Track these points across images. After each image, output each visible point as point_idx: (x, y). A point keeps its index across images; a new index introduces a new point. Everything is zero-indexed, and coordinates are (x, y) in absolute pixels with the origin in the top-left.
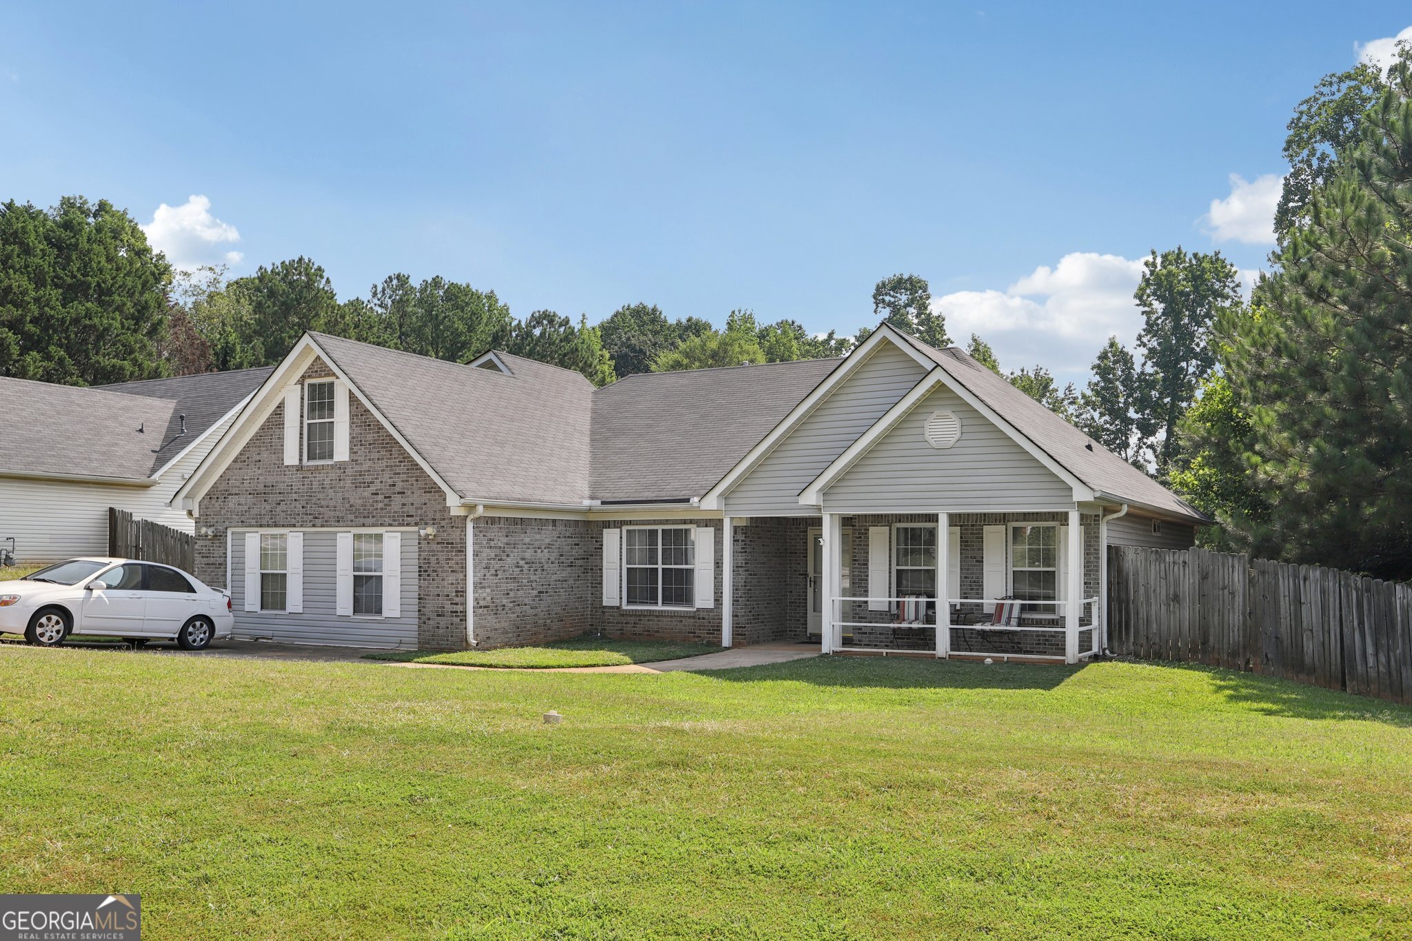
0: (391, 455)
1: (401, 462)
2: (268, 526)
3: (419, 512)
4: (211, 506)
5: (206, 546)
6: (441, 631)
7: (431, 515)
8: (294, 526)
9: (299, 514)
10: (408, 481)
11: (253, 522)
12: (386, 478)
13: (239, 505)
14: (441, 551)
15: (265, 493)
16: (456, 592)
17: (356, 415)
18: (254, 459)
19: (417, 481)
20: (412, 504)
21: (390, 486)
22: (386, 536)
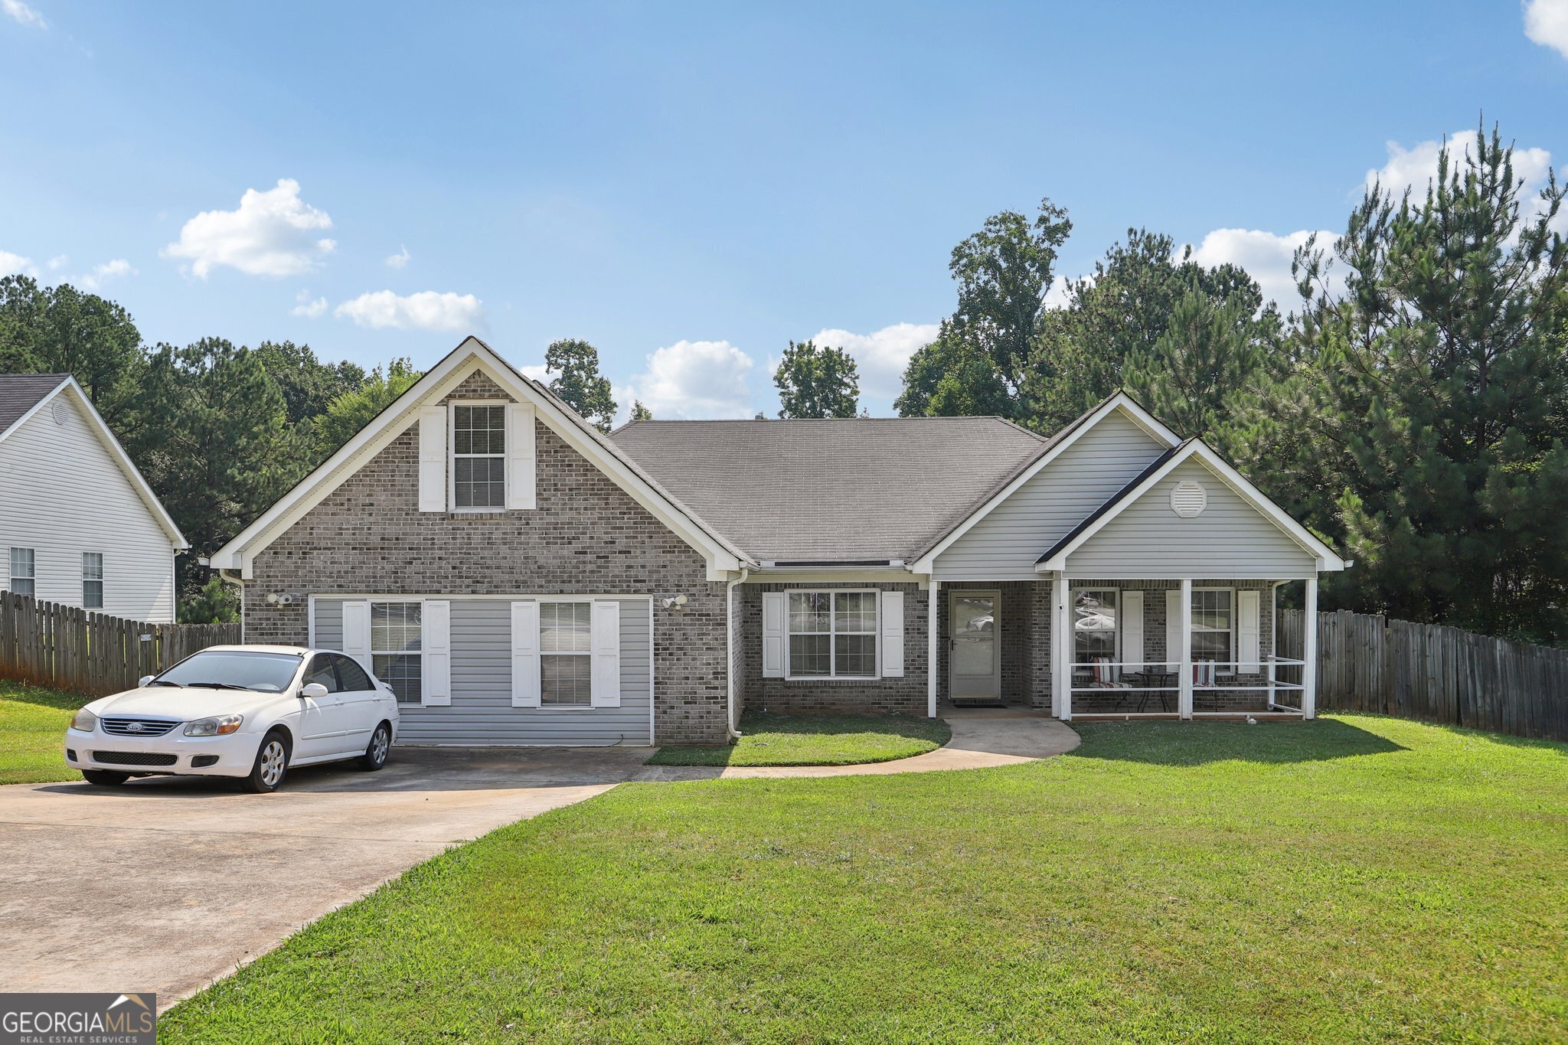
0: (607, 504)
1: (625, 513)
2: (390, 592)
3: (655, 576)
4: (276, 564)
5: (268, 619)
6: (691, 722)
7: (673, 580)
8: (439, 592)
9: (447, 577)
10: (636, 537)
11: (362, 587)
12: (600, 532)
13: (332, 563)
14: (691, 625)
15: (382, 548)
16: (714, 673)
17: (546, 452)
18: (360, 502)
19: (651, 537)
20: (643, 567)
21: (606, 543)
22: (595, 608)
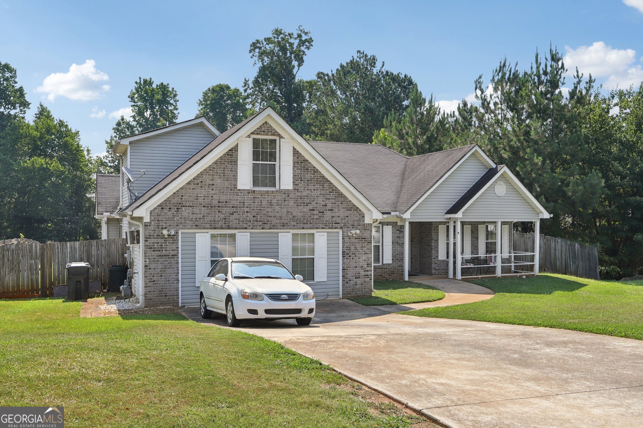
0: (323, 188)
1: (331, 192)
2: (222, 228)
3: (343, 221)
4: (163, 214)
5: (158, 243)
6: (358, 286)
7: (351, 223)
8: (246, 228)
9: (250, 221)
10: (336, 203)
11: (208, 226)
12: (320, 200)
13: (192, 214)
14: (358, 243)
15: (219, 207)
16: (367, 264)
17: (297, 162)
18: (207, 183)
19: (342, 203)
20: (339, 217)
21: (323, 205)
22: (317, 236)
